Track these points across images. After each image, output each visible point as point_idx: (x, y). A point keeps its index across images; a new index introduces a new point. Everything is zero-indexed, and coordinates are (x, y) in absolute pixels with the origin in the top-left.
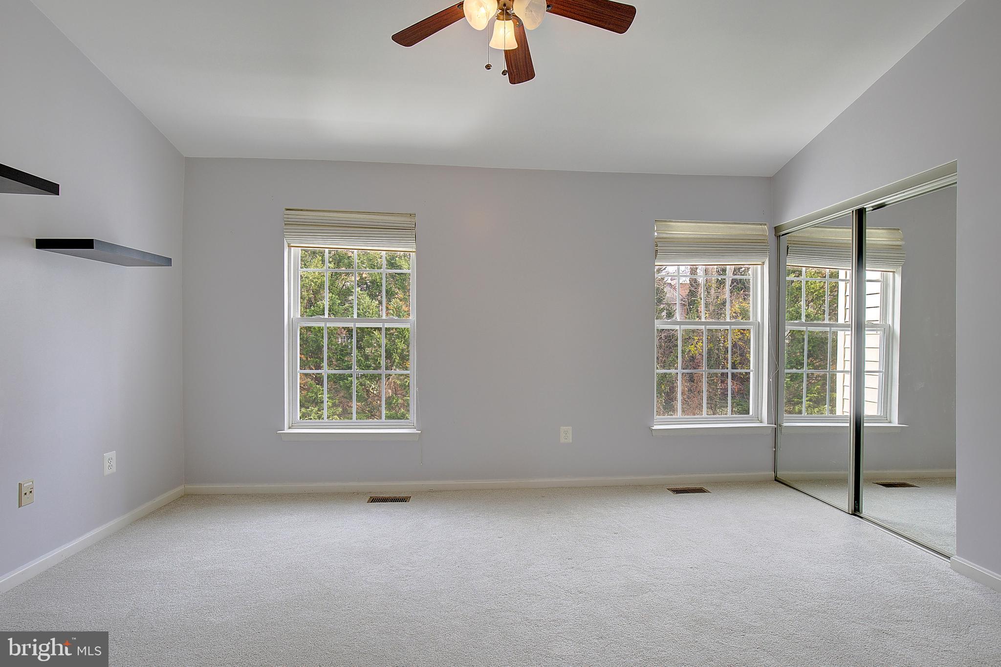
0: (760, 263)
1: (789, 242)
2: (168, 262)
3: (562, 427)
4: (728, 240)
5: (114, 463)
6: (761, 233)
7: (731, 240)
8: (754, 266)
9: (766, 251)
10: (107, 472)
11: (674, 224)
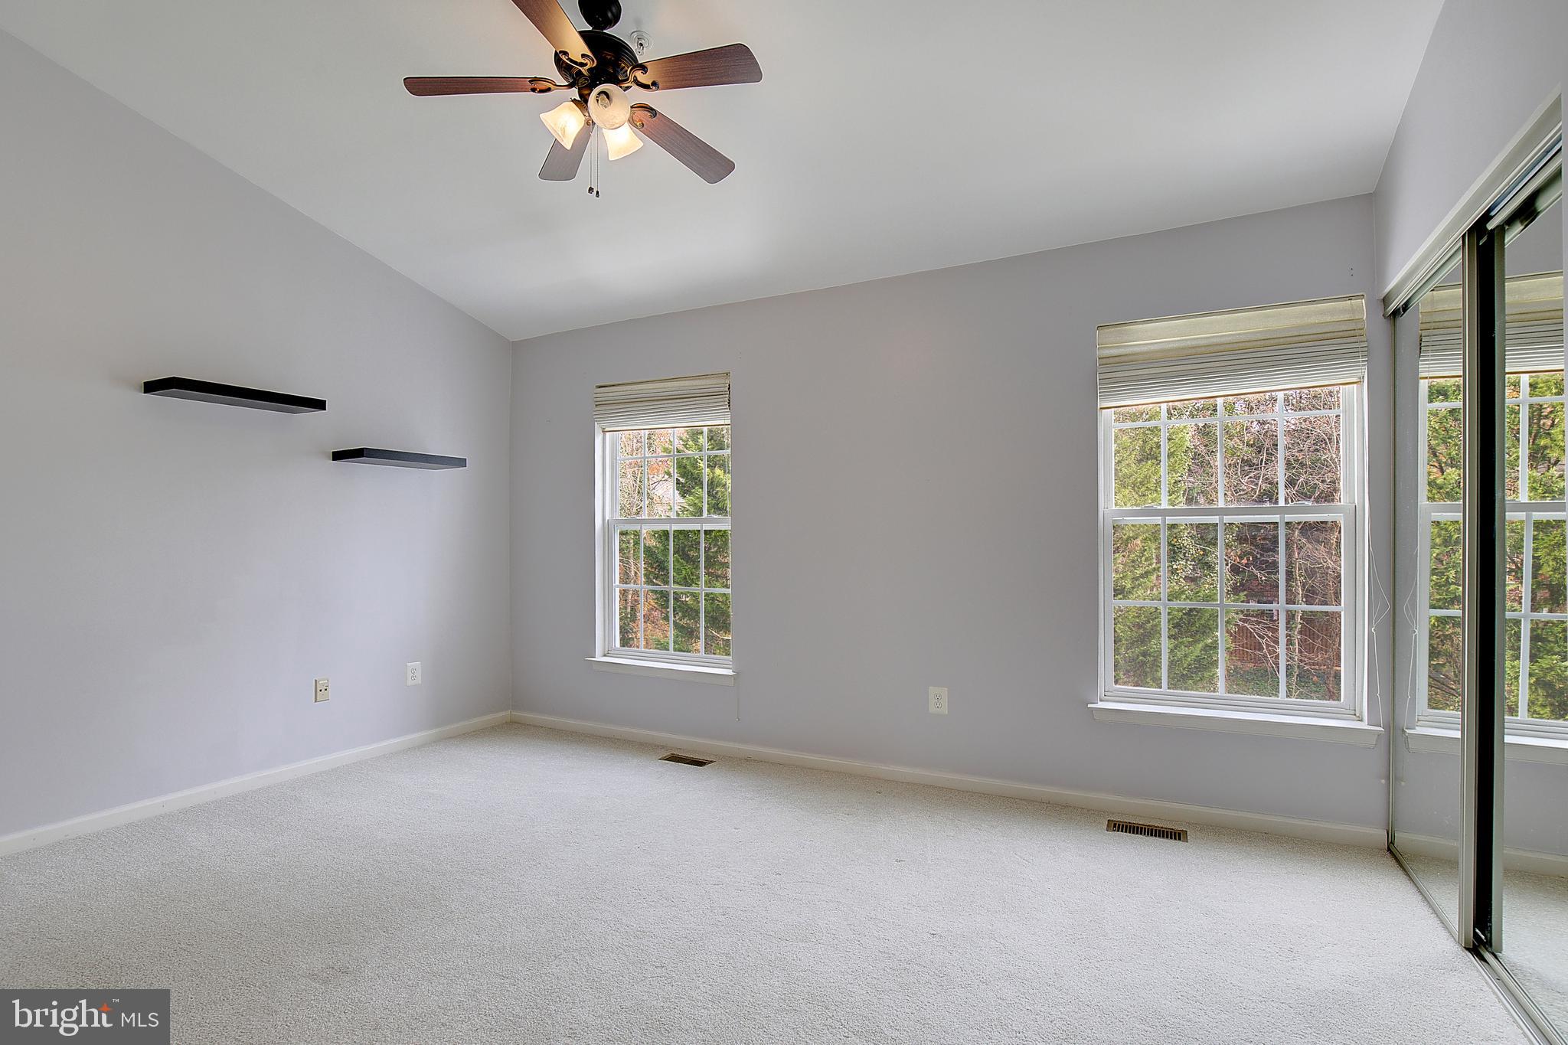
0: (1355, 380)
1: (1424, 326)
2: (461, 462)
3: (930, 688)
4: (1263, 343)
5: (418, 674)
6: (1346, 317)
7: (1268, 342)
8: (1347, 386)
9: (1357, 354)
10: (410, 682)
11: (1141, 326)
